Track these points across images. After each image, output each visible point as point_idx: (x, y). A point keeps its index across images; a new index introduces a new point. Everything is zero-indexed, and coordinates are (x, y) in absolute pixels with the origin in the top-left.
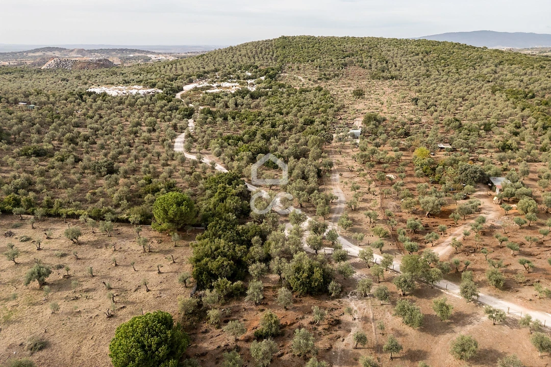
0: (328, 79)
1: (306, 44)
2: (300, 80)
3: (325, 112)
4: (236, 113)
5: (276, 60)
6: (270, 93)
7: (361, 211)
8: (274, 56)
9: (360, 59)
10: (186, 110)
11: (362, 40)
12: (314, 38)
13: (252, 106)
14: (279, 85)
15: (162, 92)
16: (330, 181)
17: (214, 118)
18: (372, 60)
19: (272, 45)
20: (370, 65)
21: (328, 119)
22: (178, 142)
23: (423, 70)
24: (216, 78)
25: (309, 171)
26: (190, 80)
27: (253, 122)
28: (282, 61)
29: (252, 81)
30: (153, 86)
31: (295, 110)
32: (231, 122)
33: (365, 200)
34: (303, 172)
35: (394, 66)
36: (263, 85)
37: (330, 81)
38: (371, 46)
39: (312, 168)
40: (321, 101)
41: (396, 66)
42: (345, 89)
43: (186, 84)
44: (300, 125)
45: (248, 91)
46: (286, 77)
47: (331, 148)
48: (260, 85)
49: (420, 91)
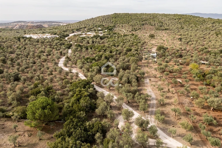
0: (136, 30)
1: (125, 16)
2: (123, 31)
3: (137, 45)
4: (93, 46)
5: (112, 23)
6: (109, 37)
7: (167, 106)
8: (111, 21)
9: (150, 22)
10: (68, 45)
11: (150, 14)
12: (129, 14)
13: (101, 42)
14: (114, 33)
15: (58, 36)
16: (144, 83)
17: (82, 48)
18: (155, 22)
19: (110, 17)
20: (155, 24)
21: (138, 49)
22: (61, 61)
23: (179, 26)
24: (85, 30)
25: (132, 78)
26: (73, 31)
27: (101, 50)
28: (115, 23)
29: (101, 32)
30: (55, 34)
31: (122, 44)
32: (90, 50)
33: (167, 97)
34: (128, 79)
35: (165, 25)
36: (106, 33)
37: (137, 32)
38: (154, 17)
39: (133, 76)
40: (134, 40)
41: (166, 25)
42: (144, 34)
43: (71, 33)
44: (124, 51)
45: (99, 36)
46: (116, 30)
47: (142, 63)
48: (105, 33)
49: (181, 35)
